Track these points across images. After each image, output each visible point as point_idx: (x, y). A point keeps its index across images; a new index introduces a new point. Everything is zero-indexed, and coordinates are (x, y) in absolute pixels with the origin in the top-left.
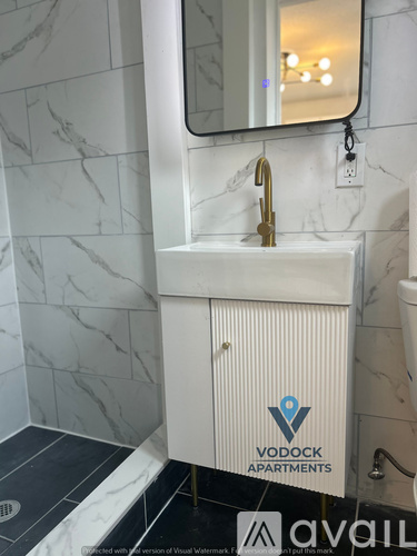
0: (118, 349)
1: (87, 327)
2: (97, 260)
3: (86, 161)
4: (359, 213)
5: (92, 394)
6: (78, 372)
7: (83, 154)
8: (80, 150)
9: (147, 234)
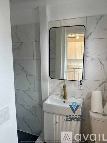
0: (33, 114)
1: (26, 109)
2: (29, 96)
3: (27, 76)
4: (82, 94)
5: (27, 123)
6: (23, 118)
7: (27, 74)
8: (26, 73)
9: (40, 92)
